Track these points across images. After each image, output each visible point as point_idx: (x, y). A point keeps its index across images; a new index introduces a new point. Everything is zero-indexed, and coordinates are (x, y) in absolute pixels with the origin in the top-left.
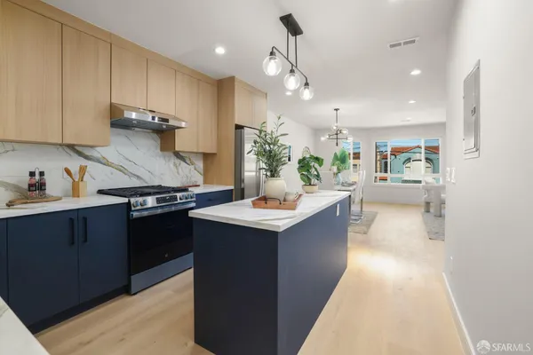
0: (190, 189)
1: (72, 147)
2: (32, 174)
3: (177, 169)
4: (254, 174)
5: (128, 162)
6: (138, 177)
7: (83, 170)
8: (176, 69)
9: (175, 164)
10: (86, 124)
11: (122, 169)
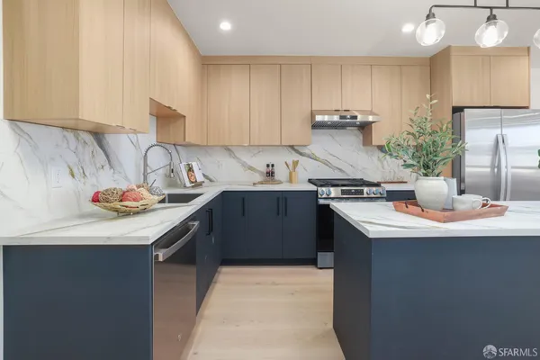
0: (382, 185)
1: (292, 147)
2: (268, 166)
3: (382, 163)
4: (489, 170)
5: (331, 157)
6: (340, 170)
7: (296, 163)
8: (372, 63)
9: (379, 159)
10: (296, 130)
11: (326, 163)
